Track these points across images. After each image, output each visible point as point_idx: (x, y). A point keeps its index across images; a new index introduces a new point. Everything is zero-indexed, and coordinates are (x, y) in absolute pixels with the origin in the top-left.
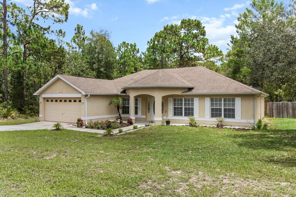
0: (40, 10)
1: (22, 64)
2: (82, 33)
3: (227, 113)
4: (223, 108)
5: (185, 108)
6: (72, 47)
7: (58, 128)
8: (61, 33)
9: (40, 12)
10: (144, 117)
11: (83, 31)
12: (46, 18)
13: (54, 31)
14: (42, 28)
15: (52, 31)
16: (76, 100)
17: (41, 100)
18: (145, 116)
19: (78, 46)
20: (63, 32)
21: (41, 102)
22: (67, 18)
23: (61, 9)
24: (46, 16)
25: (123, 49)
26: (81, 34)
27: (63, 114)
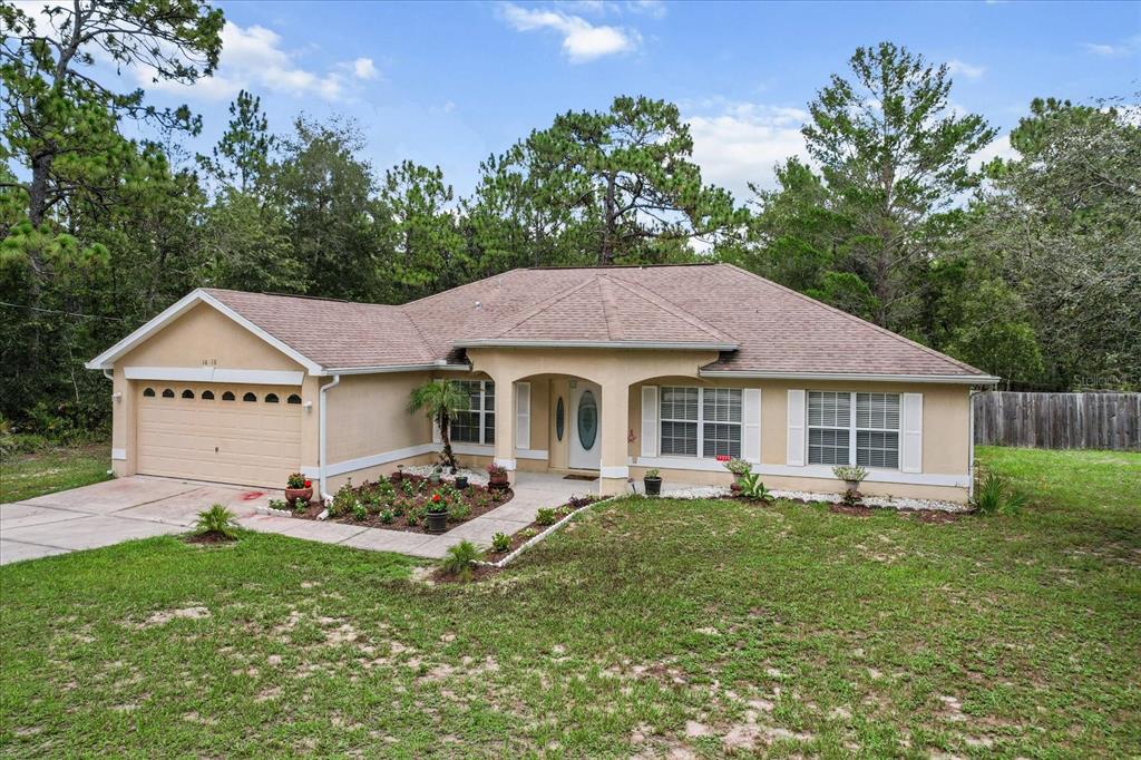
0: (102, 26)
1: (27, 232)
2: (258, 122)
3: (870, 448)
4: (853, 430)
5: (705, 425)
6: (219, 171)
7: (214, 531)
8: (187, 119)
9: (101, 31)
10: (543, 455)
11: (259, 115)
12: (127, 58)
13: (156, 111)
14: (107, 95)
15: (150, 111)
16: (278, 396)
17: (120, 390)
18: (546, 453)
19: (240, 170)
20: (194, 115)
21: (119, 398)
22: (213, 62)
23: (189, 26)
24: (125, 49)
25: (404, 185)
26: (254, 126)
27: (217, 450)
